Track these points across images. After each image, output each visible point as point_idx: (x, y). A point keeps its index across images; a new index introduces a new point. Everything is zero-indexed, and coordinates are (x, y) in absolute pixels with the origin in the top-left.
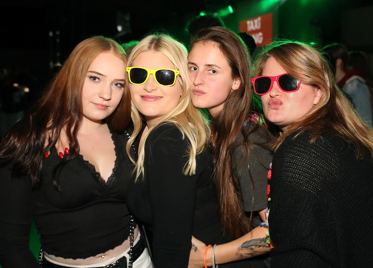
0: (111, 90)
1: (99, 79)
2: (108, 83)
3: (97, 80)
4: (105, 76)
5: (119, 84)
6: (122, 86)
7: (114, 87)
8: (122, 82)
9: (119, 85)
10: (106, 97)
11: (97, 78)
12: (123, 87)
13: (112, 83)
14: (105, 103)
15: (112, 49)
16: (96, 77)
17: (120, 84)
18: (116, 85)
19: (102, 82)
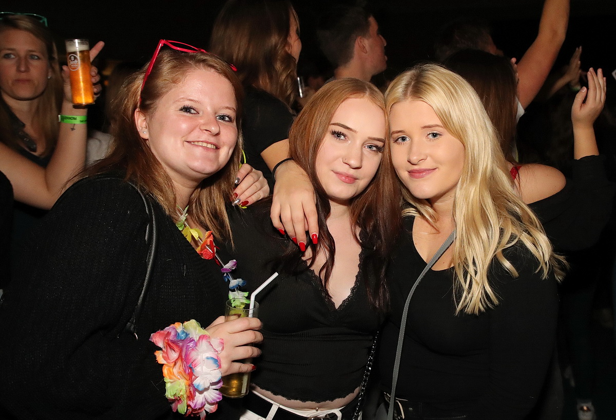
0: (362, 154)
1: (345, 136)
2: (359, 142)
3: (342, 137)
4: (355, 131)
5: (374, 146)
6: (379, 149)
7: (366, 151)
8: (380, 144)
9: (374, 149)
10: (354, 163)
11: (343, 134)
12: (380, 152)
13: (363, 144)
14: (352, 172)
15: (368, 93)
16: (340, 133)
17: (376, 147)
18: (370, 147)
19: (350, 142)
